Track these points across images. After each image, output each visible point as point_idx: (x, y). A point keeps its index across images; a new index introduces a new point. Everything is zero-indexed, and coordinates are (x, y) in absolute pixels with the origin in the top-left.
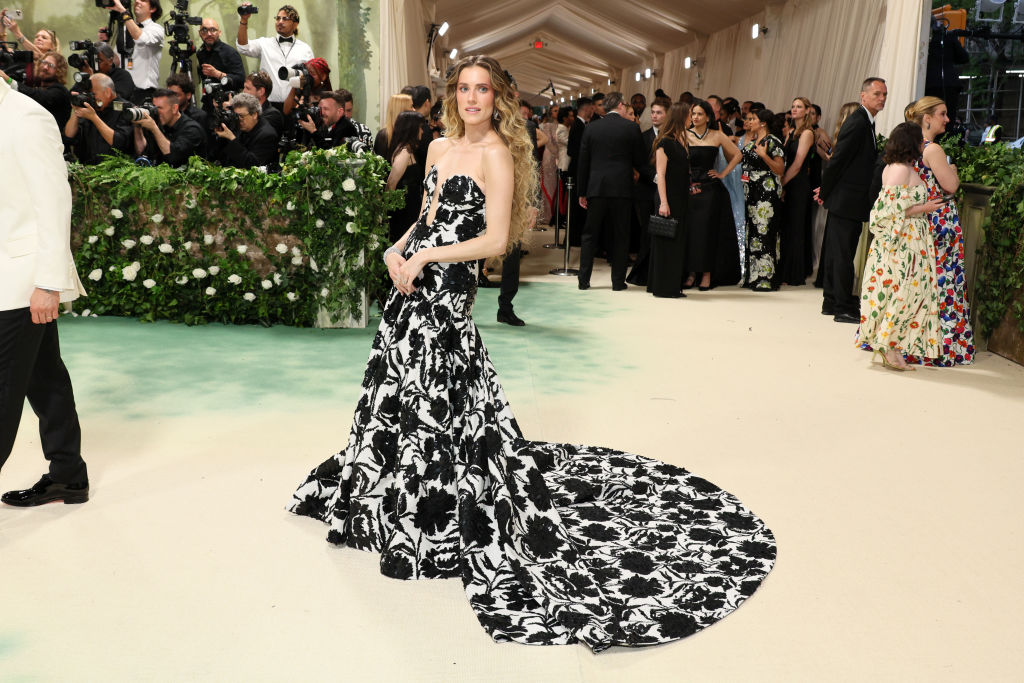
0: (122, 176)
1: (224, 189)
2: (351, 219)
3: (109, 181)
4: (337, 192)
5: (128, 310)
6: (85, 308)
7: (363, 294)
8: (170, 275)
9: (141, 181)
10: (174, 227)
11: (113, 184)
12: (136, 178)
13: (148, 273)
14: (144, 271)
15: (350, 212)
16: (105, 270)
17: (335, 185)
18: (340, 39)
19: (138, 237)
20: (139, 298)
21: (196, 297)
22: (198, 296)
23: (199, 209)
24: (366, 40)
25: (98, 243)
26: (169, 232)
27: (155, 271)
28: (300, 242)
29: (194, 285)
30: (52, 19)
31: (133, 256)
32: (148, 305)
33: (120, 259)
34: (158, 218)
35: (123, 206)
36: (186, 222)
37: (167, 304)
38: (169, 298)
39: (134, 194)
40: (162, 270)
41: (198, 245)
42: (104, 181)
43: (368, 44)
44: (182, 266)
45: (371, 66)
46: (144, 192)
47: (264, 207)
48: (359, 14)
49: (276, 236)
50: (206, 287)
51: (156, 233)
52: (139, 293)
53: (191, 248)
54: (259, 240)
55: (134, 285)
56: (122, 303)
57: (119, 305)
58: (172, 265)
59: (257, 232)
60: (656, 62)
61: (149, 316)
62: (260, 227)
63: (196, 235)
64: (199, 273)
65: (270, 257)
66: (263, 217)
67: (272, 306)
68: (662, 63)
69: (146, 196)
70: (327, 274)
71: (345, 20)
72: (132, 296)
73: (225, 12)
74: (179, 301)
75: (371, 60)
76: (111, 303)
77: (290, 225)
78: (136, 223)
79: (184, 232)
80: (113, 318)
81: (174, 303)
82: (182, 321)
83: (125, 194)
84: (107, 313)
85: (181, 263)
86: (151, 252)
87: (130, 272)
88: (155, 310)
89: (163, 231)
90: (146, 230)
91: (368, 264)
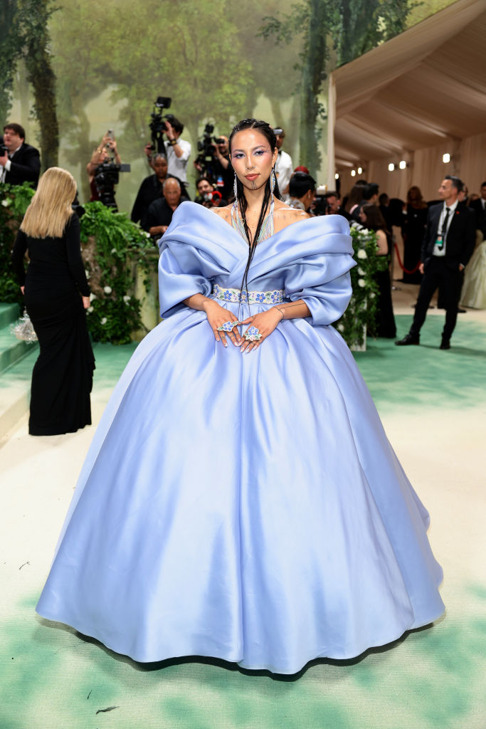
2: (362, 277)
7: (365, 328)
15: (361, 273)
18: (301, 151)
24: (318, 151)
43: (319, 154)
45: (322, 169)
48: (314, 134)
60: (406, 156)
68: (412, 158)
71: (305, 138)
75: (322, 165)
91: (369, 307)
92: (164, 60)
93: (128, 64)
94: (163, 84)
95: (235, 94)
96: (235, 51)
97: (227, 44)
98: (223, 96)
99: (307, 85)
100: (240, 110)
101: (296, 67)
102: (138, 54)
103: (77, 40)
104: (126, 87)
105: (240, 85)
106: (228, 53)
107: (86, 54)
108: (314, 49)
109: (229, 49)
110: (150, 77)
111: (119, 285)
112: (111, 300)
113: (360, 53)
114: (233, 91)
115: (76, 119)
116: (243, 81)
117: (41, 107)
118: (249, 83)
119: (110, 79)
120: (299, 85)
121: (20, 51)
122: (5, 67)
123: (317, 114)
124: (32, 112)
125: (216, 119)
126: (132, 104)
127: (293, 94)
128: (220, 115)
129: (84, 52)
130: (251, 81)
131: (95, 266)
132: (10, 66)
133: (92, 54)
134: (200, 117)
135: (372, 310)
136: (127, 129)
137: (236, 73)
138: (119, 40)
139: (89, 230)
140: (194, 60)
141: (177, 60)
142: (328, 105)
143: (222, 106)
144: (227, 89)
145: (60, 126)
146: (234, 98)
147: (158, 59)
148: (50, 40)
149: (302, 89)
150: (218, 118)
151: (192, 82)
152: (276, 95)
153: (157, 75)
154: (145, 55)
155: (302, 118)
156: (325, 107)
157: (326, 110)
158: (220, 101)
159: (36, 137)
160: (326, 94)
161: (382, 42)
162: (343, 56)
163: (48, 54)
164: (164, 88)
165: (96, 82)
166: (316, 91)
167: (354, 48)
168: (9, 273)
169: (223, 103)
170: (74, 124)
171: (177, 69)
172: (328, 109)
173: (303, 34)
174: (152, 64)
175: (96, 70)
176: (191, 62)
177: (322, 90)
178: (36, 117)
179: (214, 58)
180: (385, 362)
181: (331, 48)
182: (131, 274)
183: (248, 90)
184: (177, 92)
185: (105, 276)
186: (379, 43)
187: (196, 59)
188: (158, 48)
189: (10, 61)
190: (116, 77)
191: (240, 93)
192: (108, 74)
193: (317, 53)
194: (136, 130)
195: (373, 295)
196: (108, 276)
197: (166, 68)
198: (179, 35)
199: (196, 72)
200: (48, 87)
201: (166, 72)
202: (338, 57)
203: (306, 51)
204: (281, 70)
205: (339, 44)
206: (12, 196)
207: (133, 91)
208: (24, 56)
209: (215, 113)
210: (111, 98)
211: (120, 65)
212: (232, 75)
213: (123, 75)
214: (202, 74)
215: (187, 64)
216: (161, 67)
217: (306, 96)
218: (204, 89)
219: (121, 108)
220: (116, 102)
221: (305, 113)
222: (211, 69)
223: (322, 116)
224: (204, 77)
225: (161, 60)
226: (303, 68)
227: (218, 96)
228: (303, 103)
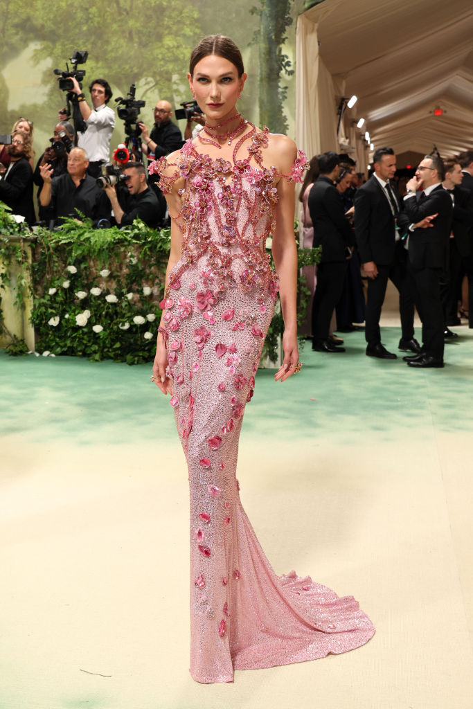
0: (76, 236)
1: (161, 247)
3: (67, 241)
5: (80, 351)
6: (46, 349)
8: (115, 321)
9: (93, 240)
10: (119, 281)
11: (70, 243)
12: (88, 239)
13: (96, 320)
14: (94, 318)
16: (62, 318)
18: (261, 115)
19: (89, 289)
20: (89, 341)
21: (136, 340)
22: (138, 340)
23: (139, 265)
24: (283, 115)
25: (56, 294)
26: (114, 285)
27: (103, 318)
29: (134, 330)
30: (23, 107)
31: (85, 304)
32: (95, 347)
33: (73, 308)
34: (105, 273)
35: (77, 263)
36: (129, 276)
37: (112, 346)
38: (114, 341)
39: (86, 253)
40: (108, 317)
41: (138, 296)
42: (63, 242)
43: (285, 119)
44: (125, 314)
46: (94, 251)
48: (278, 93)
50: (145, 332)
51: (103, 285)
52: (88, 337)
53: (133, 298)
55: (85, 330)
56: (75, 345)
57: (73, 346)
58: (116, 313)
61: (97, 357)
63: (137, 287)
64: (139, 320)
69: (96, 254)
71: (265, 98)
72: (83, 339)
73: (164, 95)
74: (122, 344)
76: (66, 345)
78: (87, 279)
79: (127, 285)
80: (67, 357)
81: (118, 345)
82: (124, 361)
83: (79, 252)
84: (63, 354)
85: (124, 312)
86: (99, 302)
87: (82, 319)
88: (102, 351)
89: (110, 284)
90: (95, 283)
92: (94, 10)
93: (52, 16)
94: (93, 38)
95: (178, 47)
98: (164, 50)
99: (268, 33)
100: (184, 67)
101: (253, 11)
102: (63, 4)
104: (51, 45)
105: (184, 36)
110: (77, 31)
114: (176, 44)
116: (188, 31)
118: (195, 34)
119: (32, 35)
120: (257, 33)
123: (282, 69)
125: (155, 80)
126: (56, 64)
127: (249, 45)
128: (161, 74)
130: (198, 31)
133: (11, 7)
134: (137, 77)
136: (51, 94)
137: (179, 22)
140: (128, 9)
143: (162, 63)
144: (169, 41)
146: (177, 52)
147: (87, 9)
149: (261, 38)
150: (158, 78)
151: (127, 35)
153: (85, 28)
155: (261, 74)
156: (291, 59)
157: (292, 64)
158: (160, 56)
160: (293, 43)
164: (94, 43)
165: (15, 39)
166: (279, 40)
169: (163, 59)
171: (109, 21)
172: (295, 63)
174: (80, 15)
175: (16, 26)
176: (126, 10)
177: (287, 38)
179: (153, 4)
184: (110, 48)
187: (131, 7)
190: (38, 33)
191: (184, 46)
192: (29, 30)
197: (96, 19)
199: (131, 23)
201: (96, 25)
204: (234, 15)
207: (58, 49)
209: (155, 73)
210: (32, 58)
211: (42, 18)
212: (174, 24)
213: (46, 30)
214: (138, 25)
215: (120, 14)
216: (90, 18)
217: (267, 46)
218: (140, 43)
219: (45, 69)
220: (38, 63)
221: (265, 69)
222: (149, 18)
223: (286, 71)
224: (141, 29)
225: (90, 10)
226: (262, 12)
227: (157, 52)
228: (263, 56)
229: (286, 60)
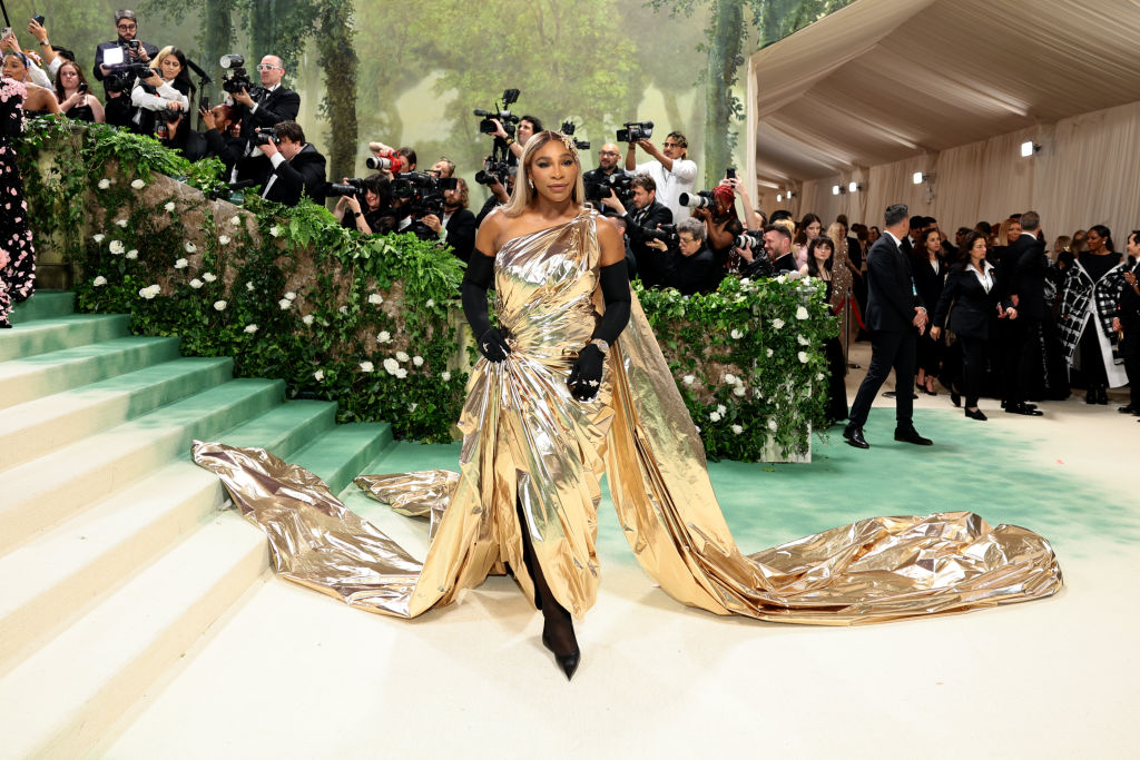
1: (671, 315)
2: (804, 348)
4: (791, 319)
7: (809, 426)
15: (803, 341)
17: (788, 313)
24: (733, 163)
28: (740, 372)
47: (705, 336)
48: (727, 139)
49: (715, 365)
54: (698, 369)
59: (697, 360)
60: (858, 174)
62: (702, 357)
65: (711, 388)
66: (705, 346)
67: (718, 439)
68: (866, 176)
70: (773, 405)
71: (712, 144)
73: (593, 137)
77: (732, 355)
91: (815, 395)
93: (460, 42)
94: (510, 69)
95: (612, 83)
96: (613, 25)
97: (601, 17)
98: (595, 86)
99: (716, 73)
100: (618, 106)
101: (699, 48)
102: (475, 29)
103: (391, 11)
104: (458, 75)
105: (619, 71)
106: (603, 29)
107: (403, 29)
108: (724, 23)
109: (605, 23)
110: (491, 59)
111: (436, 354)
112: (423, 377)
113: (791, 30)
114: (609, 80)
115: (383, 116)
116: (623, 66)
117: (335, 99)
118: (632, 70)
119: (435, 62)
120: (704, 72)
121: (310, 25)
122: (289, 47)
123: (732, 113)
124: (322, 107)
125: (583, 118)
126: (463, 97)
127: (695, 84)
128: (590, 113)
129: (400, 27)
130: (635, 66)
131: (402, 324)
132: (295, 45)
133: (411, 29)
134: (560, 115)
135: (820, 398)
136: (456, 130)
137: (613, 56)
138: (450, 11)
139: (394, 272)
140: (554, 38)
141: (529, 38)
142: (746, 101)
143: (592, 100)
144: (601, 76)
145: (359, 126)
146: (611, 89)
147: (503, 36)
148: (352, 10)
149: (709, 78)
150: (586, 117)
151: (552, 68)
152: (670, 86)
153: (500, 57)
154: (486, 31)
155: (708, 117)
156: (742, 102)
157: (742, 108)
158: (590, 93)
159: (324, 141)
160: (744, 85)
161: (823, 15)
162: (767, 34)
163: (349, 29)
164: (511, 75)
165: (414, 66)
166: (729, 81)
167: (782, 22)
168: (273, 334)
169: (594, 96)
170: (380, 123)
171: (530, 50)
172: (746, 106)
173: (709, 5)
174: (495, 42)
175: (415, 51)
176: (550, 40)
177: (737, 79)
178: (326, 114)
179: (583, 35)
180: (842, 481)
181: (750, 23)
182: (455, 338)
183: (630, 79)
184: (529, 81)
185: (416, 339)
186: (818, 17)
187: (557, 37)
188: (503, 21)
189: (296, 38)
190: (443, 61)
191: (618, 83)
192: (432, 56)
193: (730, 29)
194: (468, 133)
195: (821, 377)
196: (419, 339)
197: (514, 48)
198: (534, 5)
199: (556, 54)
200: (347, 73)
201: (514, 53)
202: (761, 35)
203: (714, 27)
204: (678, 51)
205: (761, 18)
206: (285, 221)
208: (315, 32)
209: (583, 110)
210: (434, 87)
211: (449, 44)
212: (608, 57)
213: (452, 57)
214: (564, 56)
215: (544, 43)
216: (507, 46)
217: (715, 87)
218: (567, 77)
219: (449, 101)
220: (441, 94)
221: (712, 112)
222: (578, 49)
223: (737, 115)
224: (566, 61)
225: (508, 37)
226: (709, 50)
227: (587, 87)
228: (710, 97)
229: (737, 103)
